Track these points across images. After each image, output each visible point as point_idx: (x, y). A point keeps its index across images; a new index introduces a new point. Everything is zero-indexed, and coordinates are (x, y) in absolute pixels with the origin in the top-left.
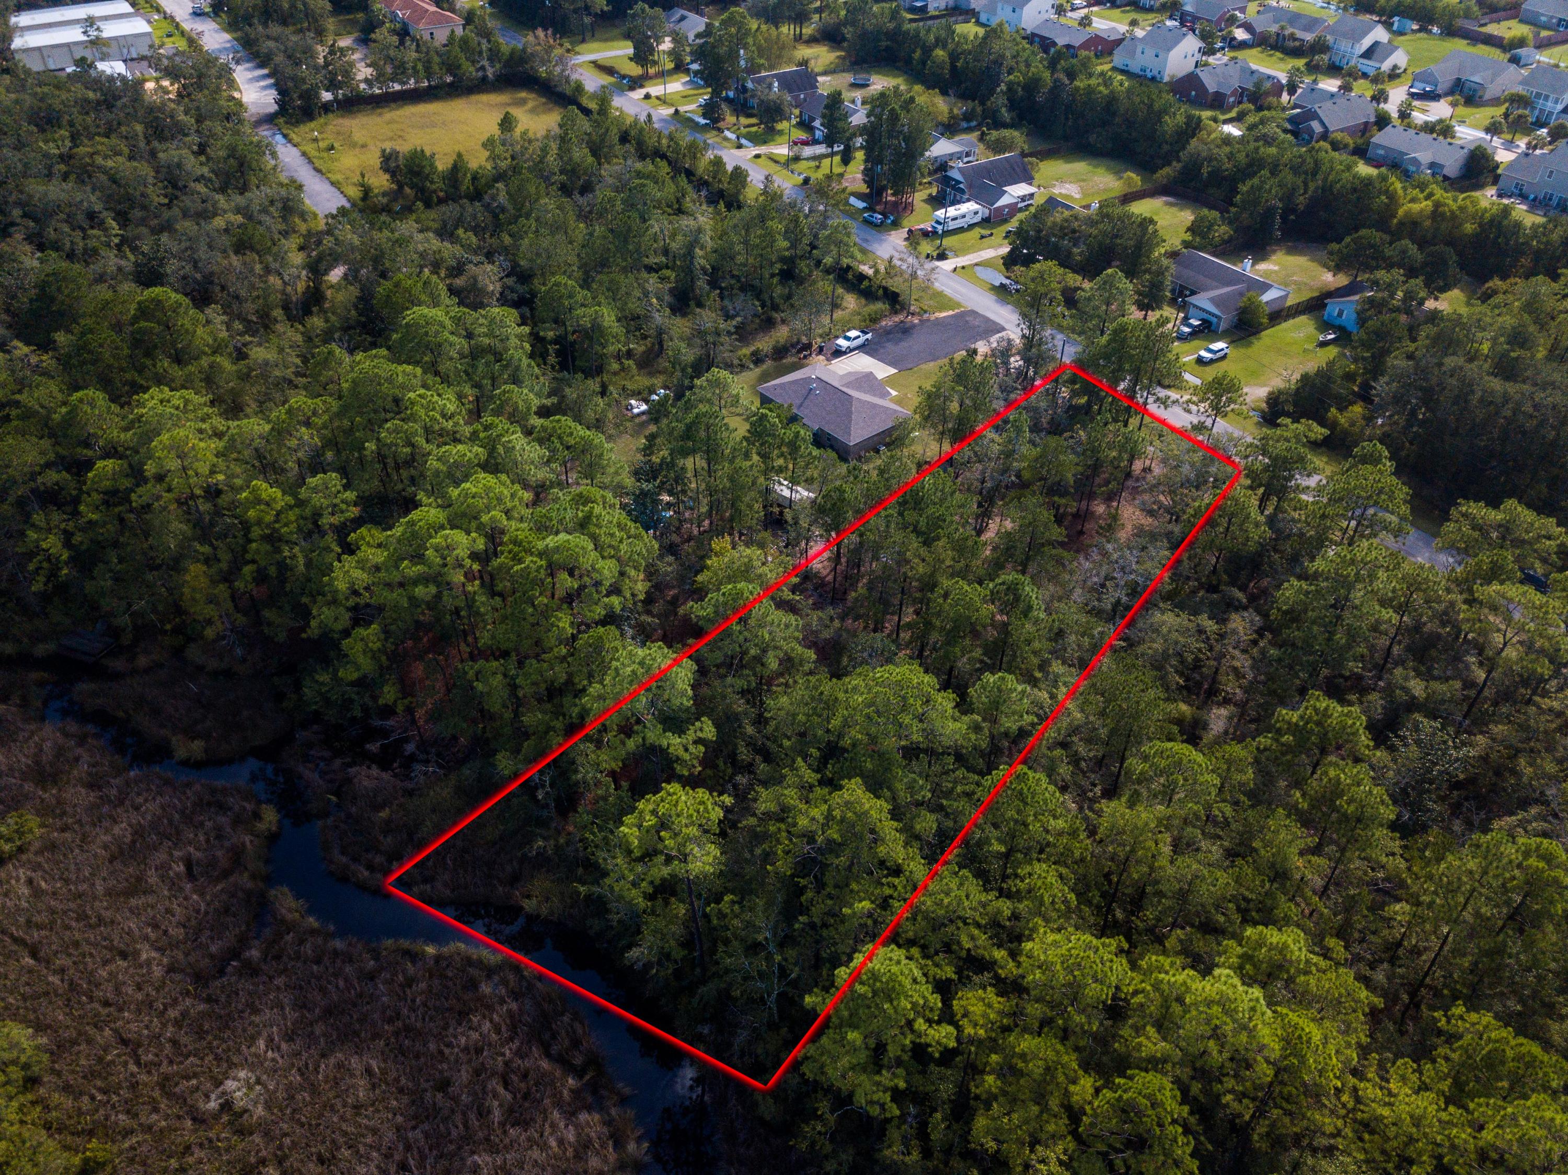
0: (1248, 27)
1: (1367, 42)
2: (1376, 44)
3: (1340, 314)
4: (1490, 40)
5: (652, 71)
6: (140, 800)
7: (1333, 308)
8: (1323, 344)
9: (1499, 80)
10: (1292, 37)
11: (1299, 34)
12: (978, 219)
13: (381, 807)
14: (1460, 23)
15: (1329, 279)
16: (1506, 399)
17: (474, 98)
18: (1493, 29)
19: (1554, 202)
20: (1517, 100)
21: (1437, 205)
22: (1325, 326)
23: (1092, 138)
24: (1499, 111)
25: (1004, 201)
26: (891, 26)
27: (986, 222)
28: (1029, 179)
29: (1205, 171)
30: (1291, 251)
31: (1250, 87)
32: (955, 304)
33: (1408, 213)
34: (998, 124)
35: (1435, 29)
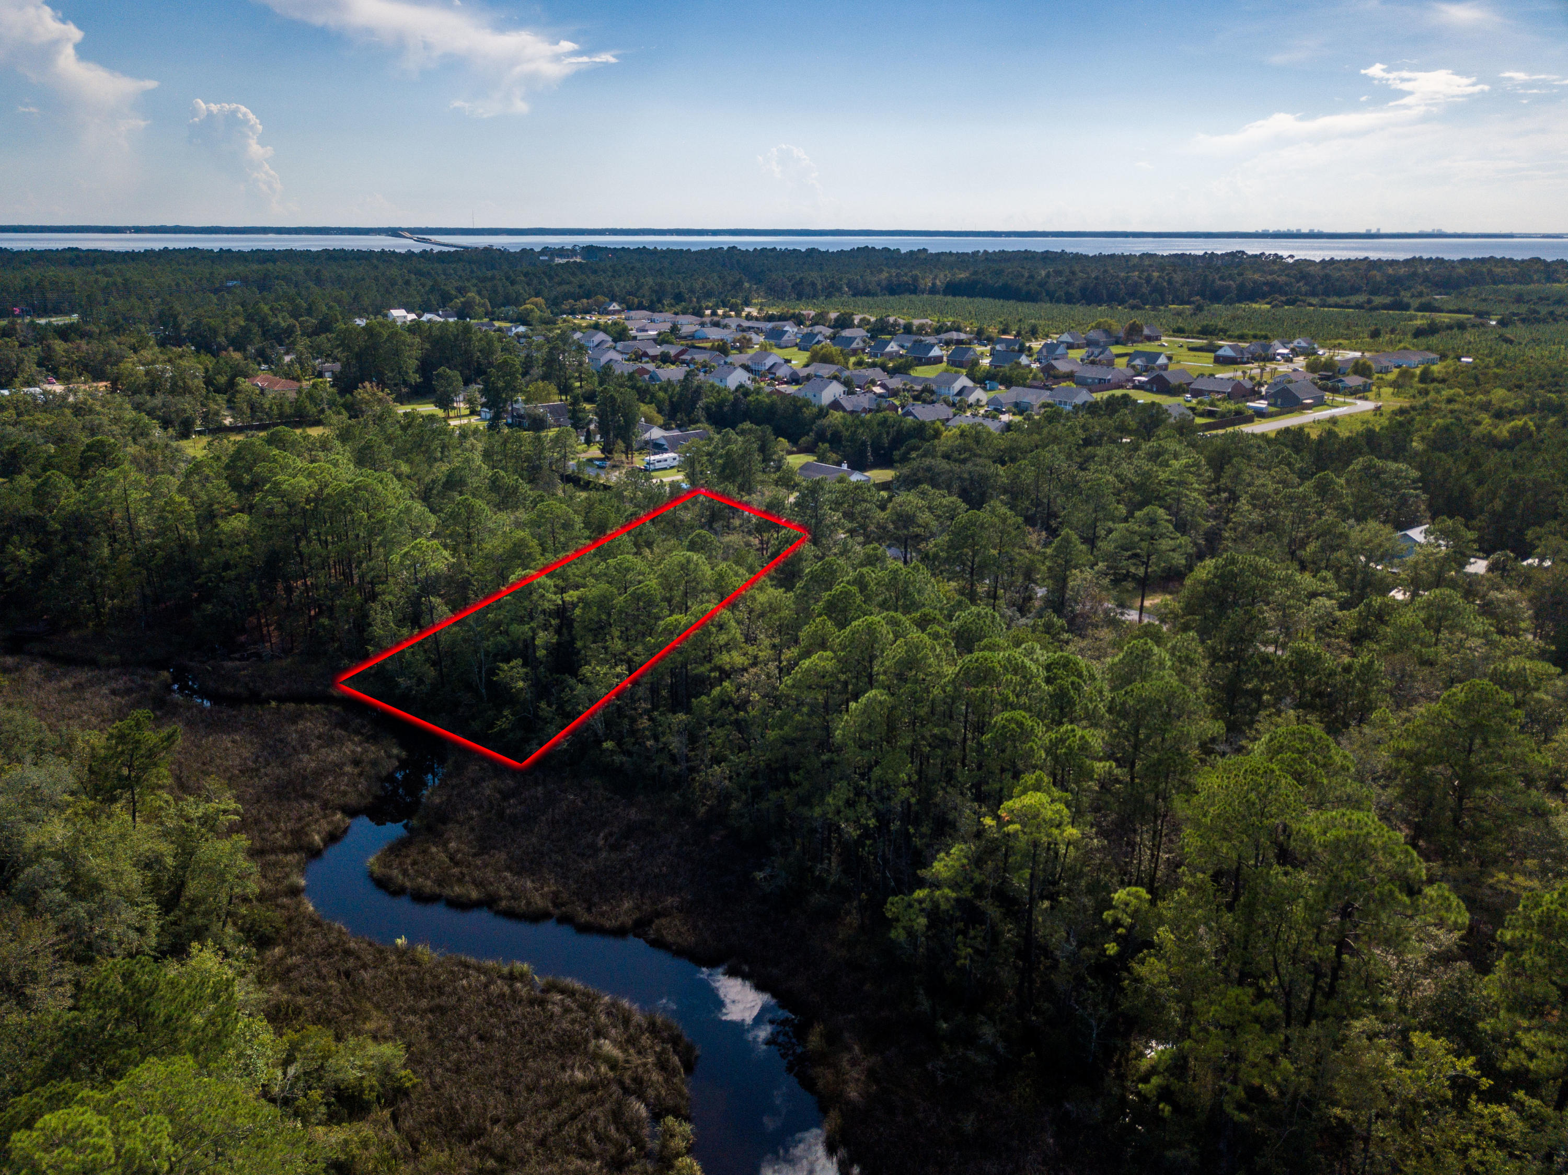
0: (883, 386)
1: (958, 387)
2: (964, 388)
5: (452, 414)
9: (1040, 400)
10: (912, 389)
12: (676, 463)
14: (1029, 383)
20: (1046, 406)
31: (875, 407)
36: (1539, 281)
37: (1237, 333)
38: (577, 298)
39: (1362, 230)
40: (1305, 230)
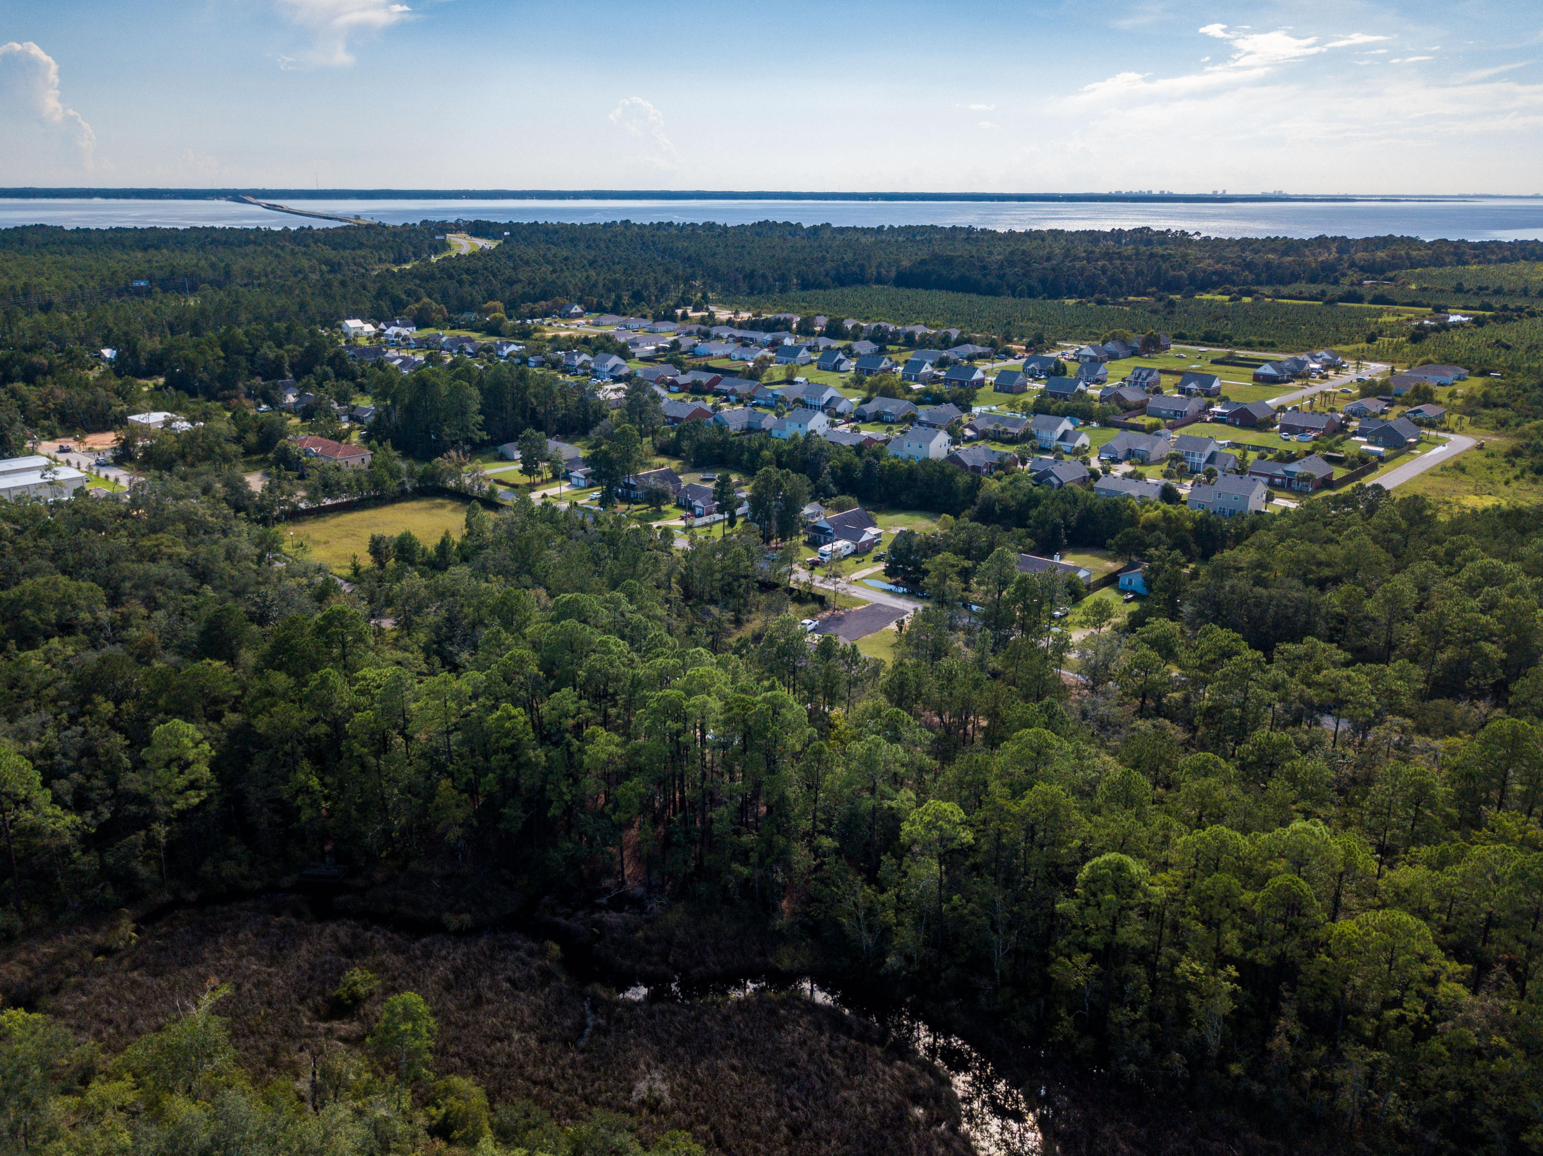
0: (972, 428)
1: (1060, 431)
2: (1066, 432)
3: (1130, 582)
4: (1135, 428)
5: (538, 480)
6: (444, 953)
7: (1124, 579)
8: (1128, 601)
9: (1156, 448)
10: (1005, 432)
11: (1010, 430)
12: (849, 552)
13: (636, 930)
14: (1111, 418)
15: (1111, 566)
16: (1271, 598)
17: (397, 506)
18: (1131, 420)
19: (1227, 513)
20: (1175, 458)
21: (1165, 512)
22: (1122, 591)
23: (903, 498)
24: (1165, 467)
25: (865, 538)
26: (720, 438)
27: (855, 553)
28: (874, 525)
29: (997, 508)
30: (1075, 552)
31: (995, 461)
32: (864, 602)
33: (1148, 519)
34: (830, 496)
35: (1095, 424)
36: (1450, 264)
37: (1243, 340)
38: (535, 300)
39: (1209, 192)
40: (1156, 192)
